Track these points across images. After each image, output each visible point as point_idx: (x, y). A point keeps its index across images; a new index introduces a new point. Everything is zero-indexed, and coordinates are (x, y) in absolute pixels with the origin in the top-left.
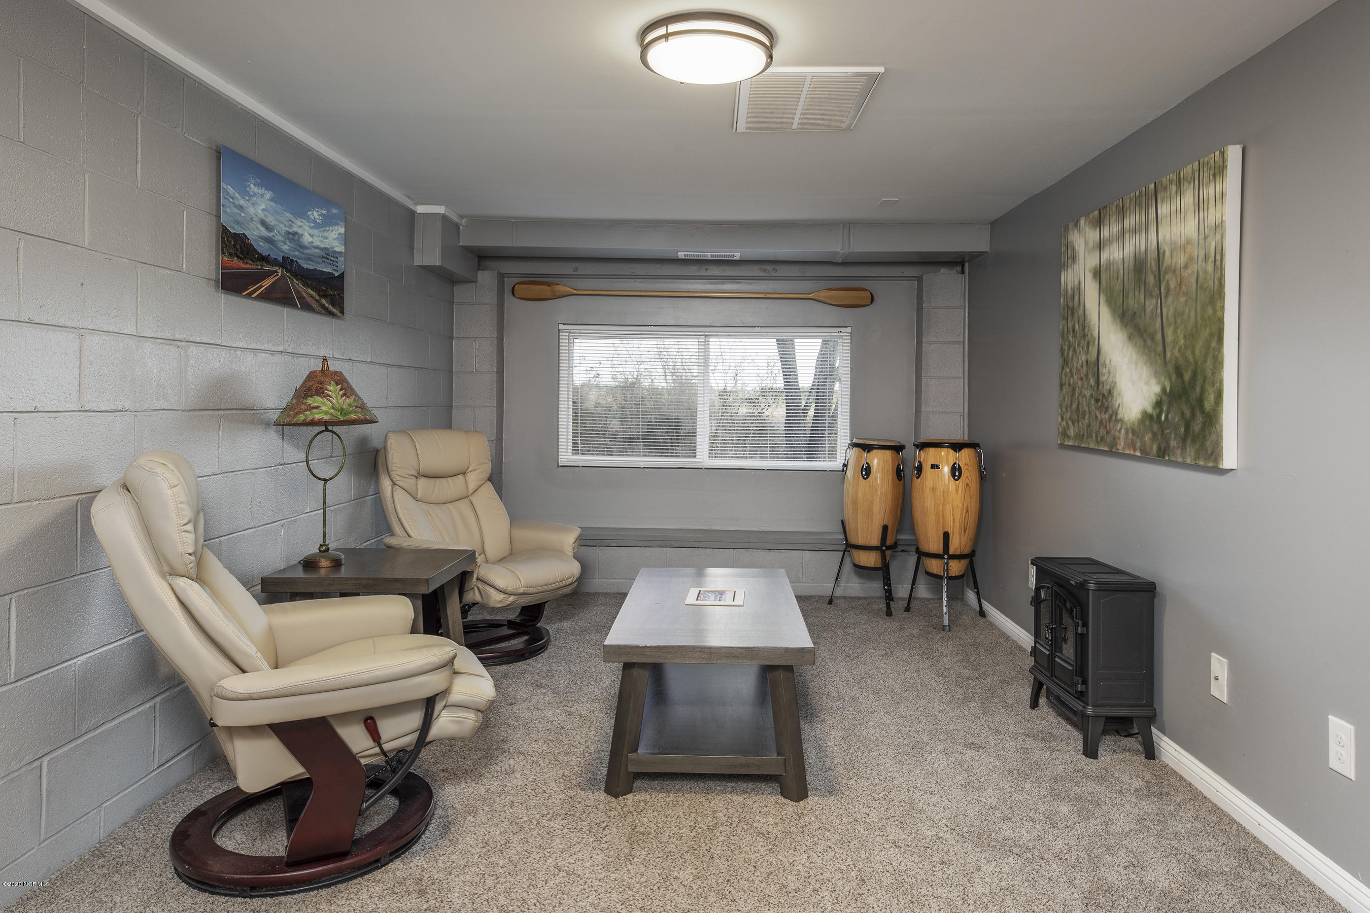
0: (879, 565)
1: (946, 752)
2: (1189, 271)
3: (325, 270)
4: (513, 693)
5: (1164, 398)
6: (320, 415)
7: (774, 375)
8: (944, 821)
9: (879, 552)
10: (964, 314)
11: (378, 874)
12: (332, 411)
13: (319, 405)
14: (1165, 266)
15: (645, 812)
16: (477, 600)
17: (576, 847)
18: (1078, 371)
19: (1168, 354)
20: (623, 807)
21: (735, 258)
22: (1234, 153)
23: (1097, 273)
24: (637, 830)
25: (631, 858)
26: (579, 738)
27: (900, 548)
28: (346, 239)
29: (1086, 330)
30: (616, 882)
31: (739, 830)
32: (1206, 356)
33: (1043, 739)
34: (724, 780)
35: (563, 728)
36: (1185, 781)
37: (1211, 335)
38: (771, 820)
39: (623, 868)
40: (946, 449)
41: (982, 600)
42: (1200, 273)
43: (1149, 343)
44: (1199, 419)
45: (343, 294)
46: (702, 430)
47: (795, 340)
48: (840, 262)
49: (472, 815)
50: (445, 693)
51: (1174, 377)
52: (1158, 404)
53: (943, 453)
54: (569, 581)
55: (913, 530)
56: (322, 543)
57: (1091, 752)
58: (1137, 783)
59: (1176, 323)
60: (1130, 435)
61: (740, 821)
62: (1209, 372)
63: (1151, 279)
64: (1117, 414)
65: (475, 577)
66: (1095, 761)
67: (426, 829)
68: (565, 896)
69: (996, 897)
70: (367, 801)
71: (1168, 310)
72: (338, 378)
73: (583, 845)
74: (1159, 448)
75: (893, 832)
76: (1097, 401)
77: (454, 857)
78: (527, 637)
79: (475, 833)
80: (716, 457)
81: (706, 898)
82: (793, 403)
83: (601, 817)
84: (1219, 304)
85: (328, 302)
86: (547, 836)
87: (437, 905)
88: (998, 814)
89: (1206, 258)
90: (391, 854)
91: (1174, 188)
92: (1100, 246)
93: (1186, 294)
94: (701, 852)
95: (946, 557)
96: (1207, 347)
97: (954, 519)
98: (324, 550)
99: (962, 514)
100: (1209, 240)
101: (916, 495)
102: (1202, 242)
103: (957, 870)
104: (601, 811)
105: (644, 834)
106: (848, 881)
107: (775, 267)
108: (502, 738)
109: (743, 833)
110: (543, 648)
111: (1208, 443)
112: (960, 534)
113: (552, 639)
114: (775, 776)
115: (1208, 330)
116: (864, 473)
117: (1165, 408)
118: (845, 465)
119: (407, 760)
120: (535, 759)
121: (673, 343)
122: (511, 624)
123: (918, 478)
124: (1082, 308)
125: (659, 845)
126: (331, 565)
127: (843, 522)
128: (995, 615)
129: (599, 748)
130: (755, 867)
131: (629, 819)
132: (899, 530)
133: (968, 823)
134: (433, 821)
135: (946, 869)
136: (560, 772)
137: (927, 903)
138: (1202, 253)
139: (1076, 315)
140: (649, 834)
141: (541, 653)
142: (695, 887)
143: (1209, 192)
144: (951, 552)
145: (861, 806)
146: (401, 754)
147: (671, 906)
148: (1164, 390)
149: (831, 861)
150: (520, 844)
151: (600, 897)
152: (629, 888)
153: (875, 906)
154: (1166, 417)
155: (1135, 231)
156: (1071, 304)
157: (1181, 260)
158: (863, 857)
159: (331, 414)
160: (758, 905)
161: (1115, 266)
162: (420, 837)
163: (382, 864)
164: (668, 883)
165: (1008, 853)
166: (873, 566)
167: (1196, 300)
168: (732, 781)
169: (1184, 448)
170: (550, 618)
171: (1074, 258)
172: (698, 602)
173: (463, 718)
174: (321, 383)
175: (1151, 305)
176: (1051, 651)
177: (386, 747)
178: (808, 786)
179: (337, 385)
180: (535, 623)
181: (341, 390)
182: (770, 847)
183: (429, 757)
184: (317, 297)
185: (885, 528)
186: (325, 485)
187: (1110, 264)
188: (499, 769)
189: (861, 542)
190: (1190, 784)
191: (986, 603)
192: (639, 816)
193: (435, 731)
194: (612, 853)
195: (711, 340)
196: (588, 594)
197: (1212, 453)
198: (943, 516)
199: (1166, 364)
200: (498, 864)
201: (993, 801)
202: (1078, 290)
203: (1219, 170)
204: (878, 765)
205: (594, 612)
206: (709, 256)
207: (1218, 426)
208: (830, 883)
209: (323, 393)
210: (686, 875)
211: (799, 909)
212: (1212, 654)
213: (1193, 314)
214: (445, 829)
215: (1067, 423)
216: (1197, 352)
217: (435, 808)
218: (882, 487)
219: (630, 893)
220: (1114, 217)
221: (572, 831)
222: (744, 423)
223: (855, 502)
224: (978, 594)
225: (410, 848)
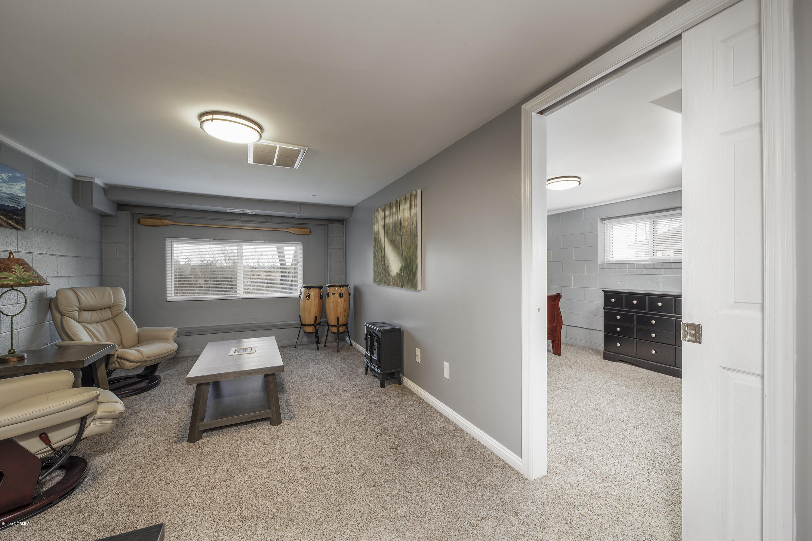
0: (314, 331)
1: (335, 395)
2: (408, 228)
3: (11, 205)
4: (139, 408)
5: (402, 268)
6: (7, 282)
7: (275, 260)
8: (333, 420)
9: (314, 326)
10: (344, 239)
11: (51, 510)
12: (16, 279)
13: (7, 276)
14: (402, 225)
15: (207, 445)
16: (116, 367)
17: (171, 469)
18: (379, 259)
19: (403, 254)
20: (197, 446)
21: (253, 214)
22: (419, 192)
23: (384, 227)
24: (204, 453)
25: (199, 466)
26: (175, 421)
27: (322, 324)
28: (27, 190)
29: (381, 246)
30: (192, 478)
31: (251, 443)
32: (413, 255)
33: (368, 384)
34: (246, 424)
35: (166, 418)
36: (409, 389)
37: (414, 248)
38: (266, 435)
39: (195, 472)
40: (337, 287)
41: (351, 340)
42: (411, 229)
43: (398, 250)
44: (412, 275)
45: (25, 218)
46: (239, 283)
47: (284, 247)
48: (297, 217)
49: (113, 468)
50: (92, 413)
51: (405, 261)
52: (401, 270)
53: (336, 289)
54: (171, 352)
55: (326, 317)
56: (10, 349)
57: (382, 386)
58: (395, 393)
59: (405, 244)
60: (394, 280)
61: (252, 439)
62: (414, 260)
63: (399, 230)
64: (390, 274)
65: (116, 356)
66: (384, 389)
67: (83, 481)
68: (164, 491)
69: (349, 442)
70: (42, 476)
71: (403, 240)
72: (21, 262)
73: (175, 467)
74: (401, 284)
75: (314, 428)
76: (384, 269)
77: (100, 490)
78: (148, 381)
79: (114, 476)
80: (250, 294)
81: (235, 473)
82: (283, 271)
83: (185, 453)
84: (416, 239)
85: (13, 222)
86: (156, 468)
87: (90, 514)
88: (351, 413)
89: (413, 224)
90: (60, 498)
91: (404, 201)
92: (385, 218)
93: (408, 235)
94: (234, 455)
95: (338, 326)
96: (413, 252)
97: (340, 312)
98: (12, 352)
99: (343, 310)
100: (413, 218)
101: (327, 304)
102: (411, 219)
103: (336, 436)
104: (185, 450)
105: (206, 455)
106: (296, 450)
107: (271, 218)
108: (131, 429)
109: (253, 443)
110: (157, 384)
111: (414, 282)
112: (343, 317)
113: (162, 379)
114: (268, 418)
115: (414, 246)
116: (307, 297)
117: (403, 272)
118: (300, 295)
119: (69, 451)
120: (150, 435)
121: (229, 247)
122: (138, 376)
123: (327, 298)
124: (380, 238)
125: (214, 458)
126: (17, 360)
127: (300, 316)
128: (355, 344)
129: (185, 424)
130: (257, 455)
131: (200, 450)
132: (321, 318)
133: (341, 418)
134: (88, 476)
135: (332, 437)
136: (165, 438)
137: (325, 450)
138: (412, 222)
139: (378, 240)
140: (209, 454)
141: (156, 386)
142: (230, 470)
143: (413, 203)
144: (340, 324)
145: (302, 422)
146: (66, 448)
147: (218, 481)
148: (402, 265)
149: (289, 445)
150: (140, 475)
151: (182, 487)
152: (198, 479)
153: (306, 457)
154: (403, 275)
155: (394, 214)
156: (376, 237)
157: (406, 224)
158: (302, 440)
159: (16, 281)
160: (258, 469)
161: (389, 225)
162: (80, 485)
163: (54, 504)
164: (217, 472)
165: (354, 425)
166: (312, 332)
167: (410, 237)
168: (249, 424)
169: (408, 284)
170: (162, 371)
171: (377, 221)
172: (235, 354)
173: (105, 423)
174: (8, 265)
175: (399, 238)
176: (371, 354)
177: (54, 446)
178: (282, 419)
179: (20, 265)
180: (153, 374)
181: (22, 268)
182: (264, 446)
183: (86, 446)
184: (5, 219)
185: (316, 317)
186: (12, 318)
187: (387, 224)
188: (129, 444)
189: (307, 323)
190: (411, 390)
191: (352, 341)
192: (205, 448)
193: (87, 432)
194: (190, 467)
195: (243, 246)
196: (183, 357)
197: (415, 285)
198: (337, 311)
199: (403, 257)
200: (127, 487)
201: (351, 409)
202: (378, 232)
203: (415, 197)
204: (310, 405)
205: (186, 365)
206: (241, 212)
207: (416, 277)
208: (289, 453)
209: (10, 270)
210: (226, 467)
211: (275, 466)
212: (416, 348)
213: (409, 241)
214: (96, 478)
215: (376, 277)
216: (411, 253)
217: (89, 470)
218: (314, 302)
219: (199, 481)
220: (388, 209)
221: (169, 462)
222: (262, 280)
223: (304, 309)
224: (349, 338)
225: (73, 492)
